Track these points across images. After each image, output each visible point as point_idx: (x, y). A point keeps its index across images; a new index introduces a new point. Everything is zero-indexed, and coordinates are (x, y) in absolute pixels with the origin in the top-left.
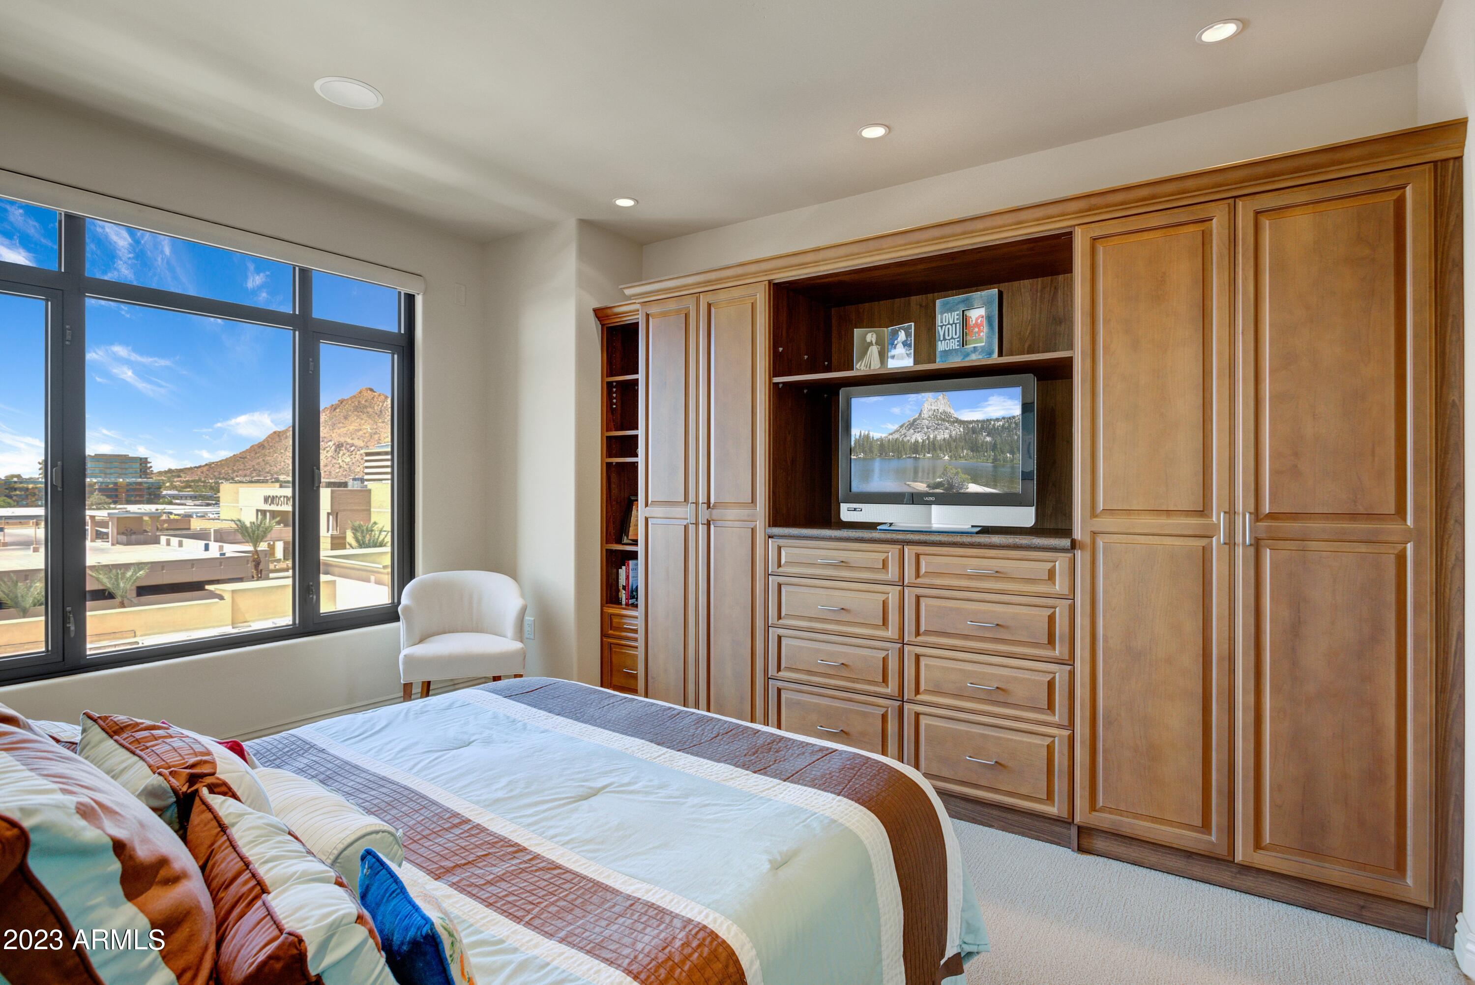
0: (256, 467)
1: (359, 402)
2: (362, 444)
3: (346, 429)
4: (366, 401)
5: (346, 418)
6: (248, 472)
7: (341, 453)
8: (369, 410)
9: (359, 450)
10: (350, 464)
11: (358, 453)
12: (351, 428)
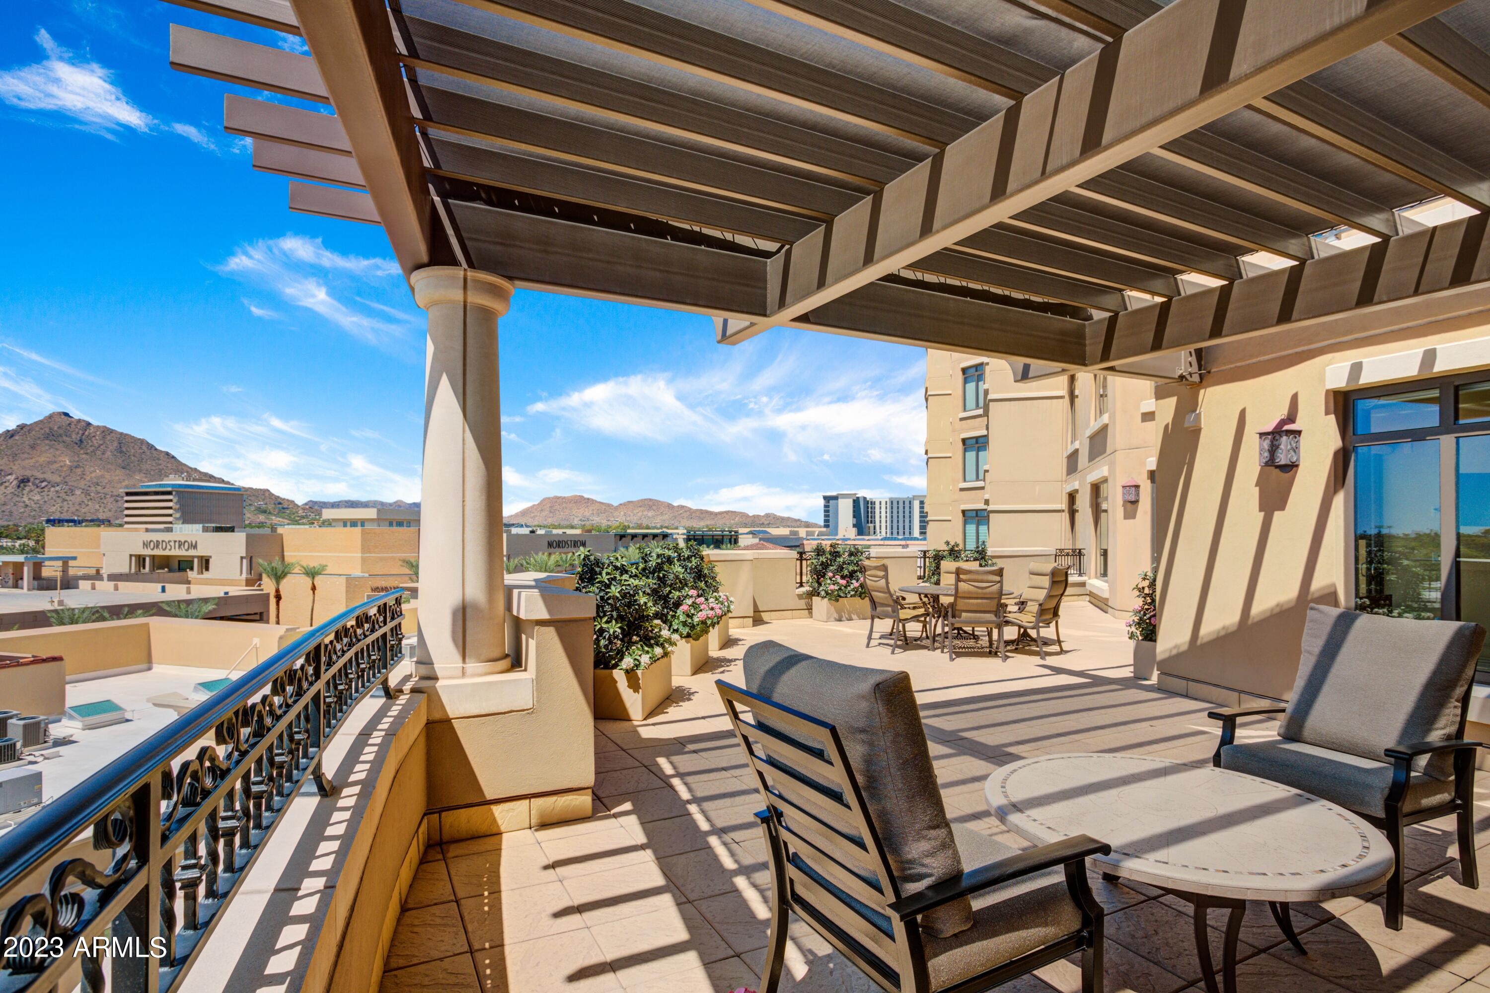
1: (50, 429)
2: (58, 480)
3: (33, 460)
4: (59, 428)
5: (33, 447)
7: (27, 489)
8: (64, 438)
9: (53, 486)
10: (41, 503)
11: (52, 489)
12: (42, 459)
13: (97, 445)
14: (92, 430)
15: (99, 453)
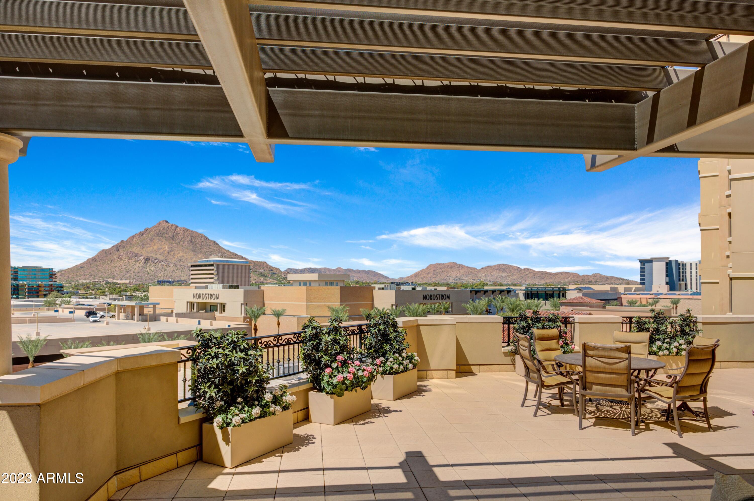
0: (92, 273)
1: (159, 230)
2: (163, 258)
3: (151, 248)
4: (163, 229)
5: (151, 241)
6: (87, 277)
7: (149, 264)
8: (166, 235)
9: (160, 262)
10: (155, 271)
11: (160, 264)
12: (155, 247)
13: (180, 238)
14: (178, 229)
15: (181, 243)
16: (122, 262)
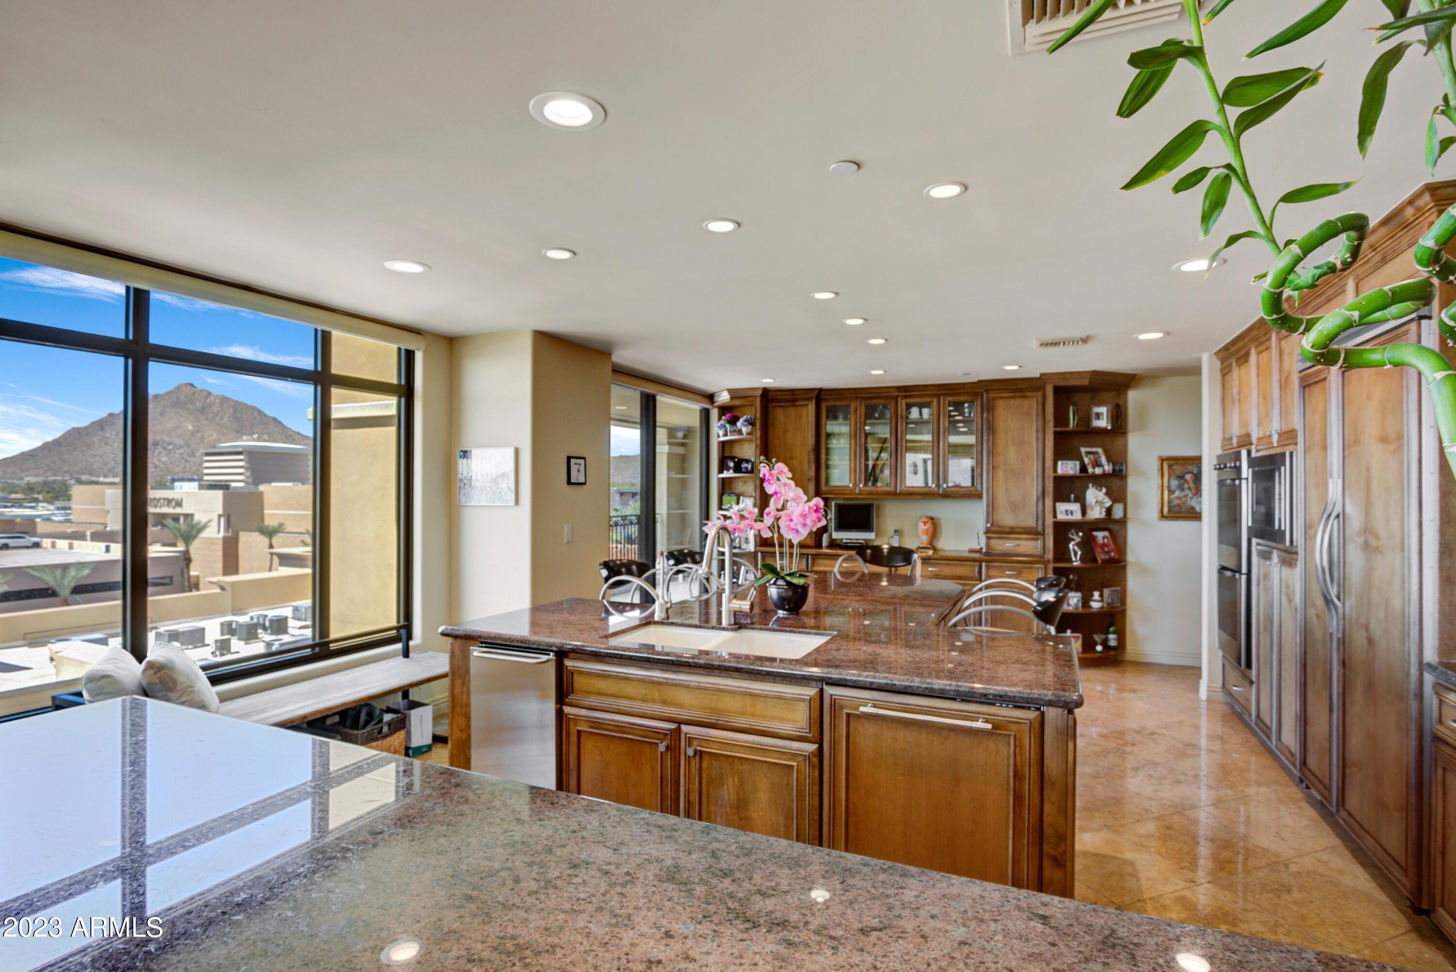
0: (52, 465)
1: (177, 398)
2: (182, 442)
3: (162, 426)
4: (186, 397)
7: (157, 451)
8: (190, 406)
9: (178, 449)
11: (177, 452)
12: (169, 425)
13: (219, 412)
14: (212, 398)
15: (218, 419)
16: (108, 447)
